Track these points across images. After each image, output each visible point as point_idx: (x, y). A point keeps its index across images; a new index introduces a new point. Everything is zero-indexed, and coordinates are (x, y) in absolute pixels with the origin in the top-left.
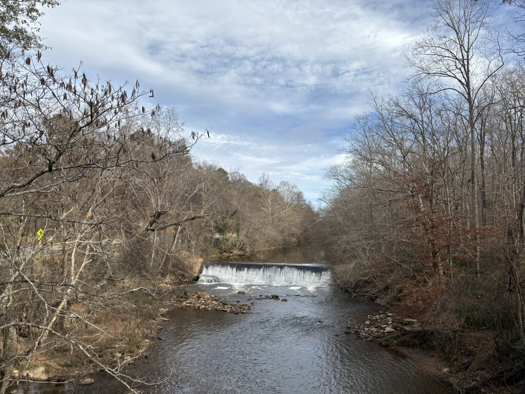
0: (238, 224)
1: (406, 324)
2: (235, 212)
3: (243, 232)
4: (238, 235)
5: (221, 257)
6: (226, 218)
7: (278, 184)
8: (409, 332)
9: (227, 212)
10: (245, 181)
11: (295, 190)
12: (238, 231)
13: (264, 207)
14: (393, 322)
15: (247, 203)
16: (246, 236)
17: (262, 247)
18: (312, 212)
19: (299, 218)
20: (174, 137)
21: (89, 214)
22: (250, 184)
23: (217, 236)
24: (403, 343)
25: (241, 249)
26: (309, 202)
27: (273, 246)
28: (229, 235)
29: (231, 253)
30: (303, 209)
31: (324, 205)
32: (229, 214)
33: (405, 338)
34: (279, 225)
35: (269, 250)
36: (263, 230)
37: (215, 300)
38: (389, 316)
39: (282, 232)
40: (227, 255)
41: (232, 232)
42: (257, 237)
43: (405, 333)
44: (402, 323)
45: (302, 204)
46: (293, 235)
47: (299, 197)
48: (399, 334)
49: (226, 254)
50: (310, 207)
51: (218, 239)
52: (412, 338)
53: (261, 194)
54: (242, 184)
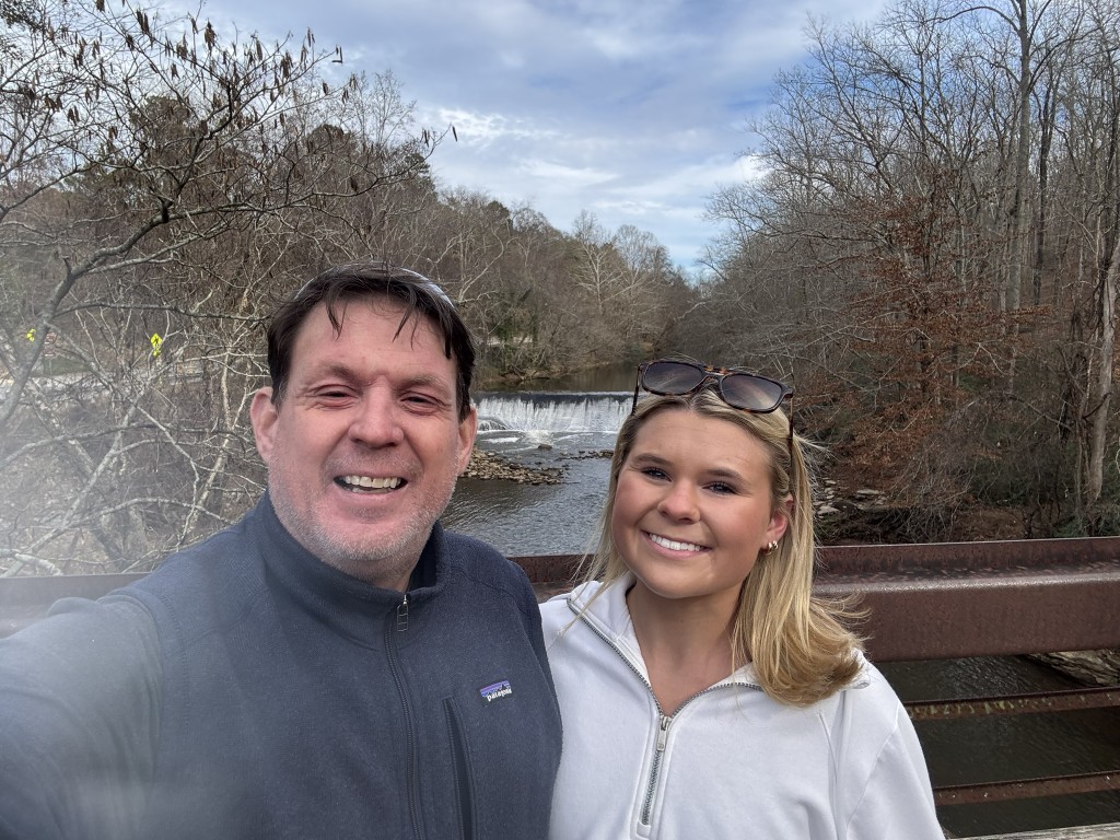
0: (534, 318)
1: (860, 500)
2: (527, 293)
3: (544, 335)
4: (535, 339)
5: (503, 383)
6: (510, 306)
7: (614, 232)
8: (865, 513)
9: (512, 294)
10: (546, 228)
11: (650, 244)
12: (534, 332)
13: (586, 282)
14: (836, 495)
15: (551, 275)
16: (551, 340)
17: (583, 361)
18: (686, 288)
19: (658, 302)
20: (395, 136)
21: (244, 303)
22: (557, 233)
23: (495, 342)
24: (852, 532)
25: (542, 367)
26: (680, 268)
27: (605, 359)
28: (517, 340)
29: (523, 374)
30: (666, 283)
31: (708, 273)
32: (516, 298)
33: (856, 523)
34: (616, 317)
35: (598, 368)
36: (585, 328)
37: (496, 461)
38: (830, 486)
39: (624, 330)
40: (516, 377)
41: (522, 334)
42: (572, 342)
43: (858, 514)
44: (852, 498)
45: (664, 274)
46: (644, 337)
47: (657, 258)
48: (845, 517)
49: (512, 377)
50: (680, 278)
51: (496, 348)
52: (868, 523)
53: (581, 255)
54: (540, 235)
